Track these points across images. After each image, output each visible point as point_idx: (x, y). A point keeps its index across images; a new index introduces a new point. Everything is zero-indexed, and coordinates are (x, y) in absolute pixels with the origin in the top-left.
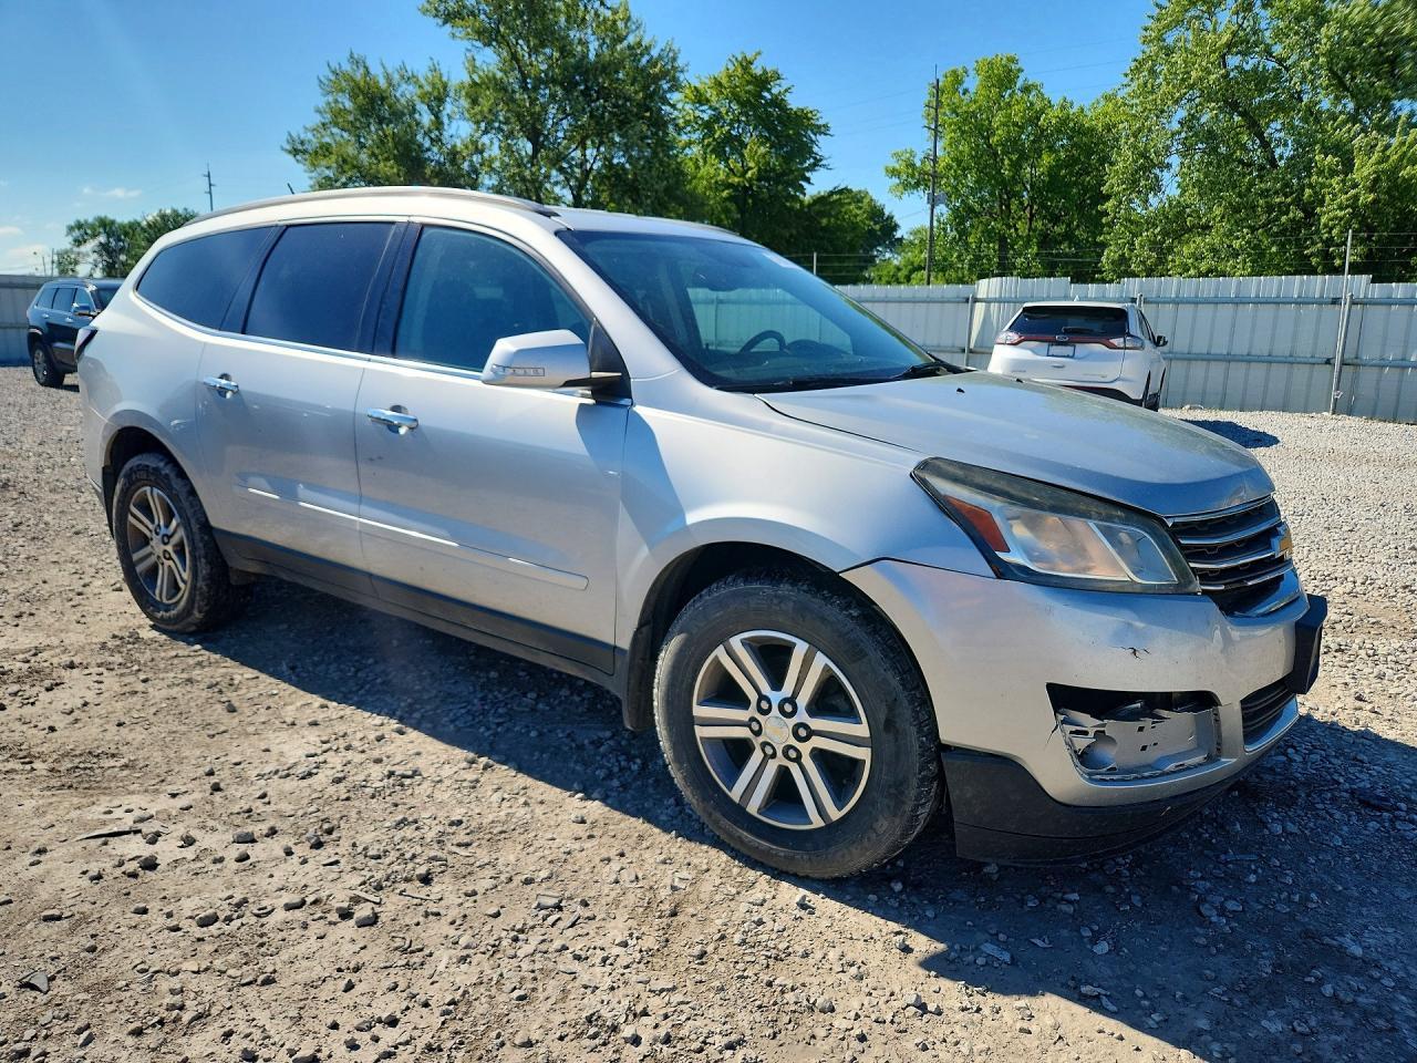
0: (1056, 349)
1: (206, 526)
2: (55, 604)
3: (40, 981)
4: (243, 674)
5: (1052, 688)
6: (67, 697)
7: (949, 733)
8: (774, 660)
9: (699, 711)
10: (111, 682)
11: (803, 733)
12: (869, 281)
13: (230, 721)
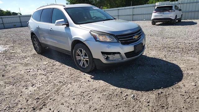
0: (161, 13)
1: (39, 42)
2: (29, 51)
3: (18, 79)
4: (43, 57)
5: (101, 52)
6: (27, 59)
7: (94, 57)
8: (81, 51)
9: (77, 57)
10: (31, 58)
11: (84, 58)
12: (148, 4)
13: (41, 61)
